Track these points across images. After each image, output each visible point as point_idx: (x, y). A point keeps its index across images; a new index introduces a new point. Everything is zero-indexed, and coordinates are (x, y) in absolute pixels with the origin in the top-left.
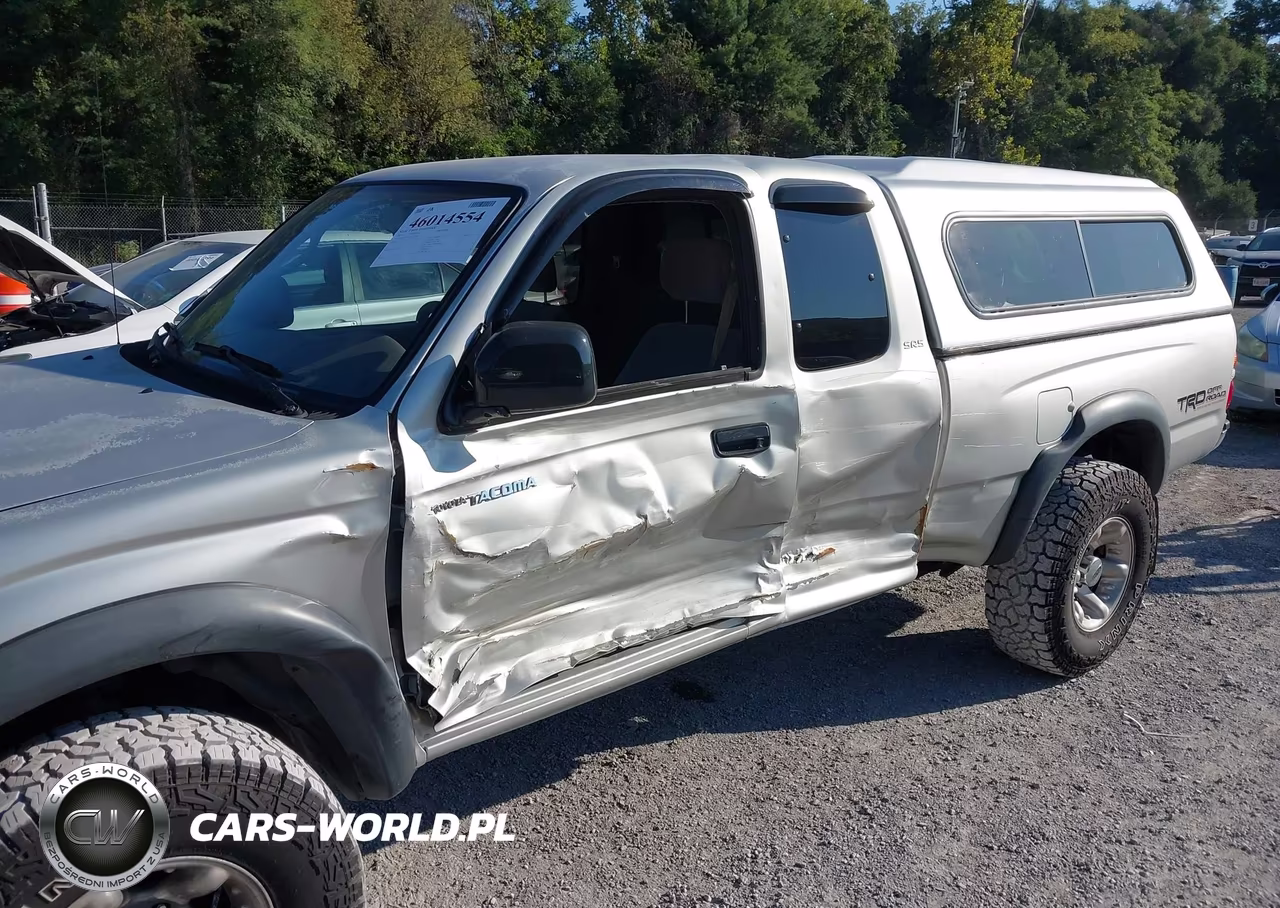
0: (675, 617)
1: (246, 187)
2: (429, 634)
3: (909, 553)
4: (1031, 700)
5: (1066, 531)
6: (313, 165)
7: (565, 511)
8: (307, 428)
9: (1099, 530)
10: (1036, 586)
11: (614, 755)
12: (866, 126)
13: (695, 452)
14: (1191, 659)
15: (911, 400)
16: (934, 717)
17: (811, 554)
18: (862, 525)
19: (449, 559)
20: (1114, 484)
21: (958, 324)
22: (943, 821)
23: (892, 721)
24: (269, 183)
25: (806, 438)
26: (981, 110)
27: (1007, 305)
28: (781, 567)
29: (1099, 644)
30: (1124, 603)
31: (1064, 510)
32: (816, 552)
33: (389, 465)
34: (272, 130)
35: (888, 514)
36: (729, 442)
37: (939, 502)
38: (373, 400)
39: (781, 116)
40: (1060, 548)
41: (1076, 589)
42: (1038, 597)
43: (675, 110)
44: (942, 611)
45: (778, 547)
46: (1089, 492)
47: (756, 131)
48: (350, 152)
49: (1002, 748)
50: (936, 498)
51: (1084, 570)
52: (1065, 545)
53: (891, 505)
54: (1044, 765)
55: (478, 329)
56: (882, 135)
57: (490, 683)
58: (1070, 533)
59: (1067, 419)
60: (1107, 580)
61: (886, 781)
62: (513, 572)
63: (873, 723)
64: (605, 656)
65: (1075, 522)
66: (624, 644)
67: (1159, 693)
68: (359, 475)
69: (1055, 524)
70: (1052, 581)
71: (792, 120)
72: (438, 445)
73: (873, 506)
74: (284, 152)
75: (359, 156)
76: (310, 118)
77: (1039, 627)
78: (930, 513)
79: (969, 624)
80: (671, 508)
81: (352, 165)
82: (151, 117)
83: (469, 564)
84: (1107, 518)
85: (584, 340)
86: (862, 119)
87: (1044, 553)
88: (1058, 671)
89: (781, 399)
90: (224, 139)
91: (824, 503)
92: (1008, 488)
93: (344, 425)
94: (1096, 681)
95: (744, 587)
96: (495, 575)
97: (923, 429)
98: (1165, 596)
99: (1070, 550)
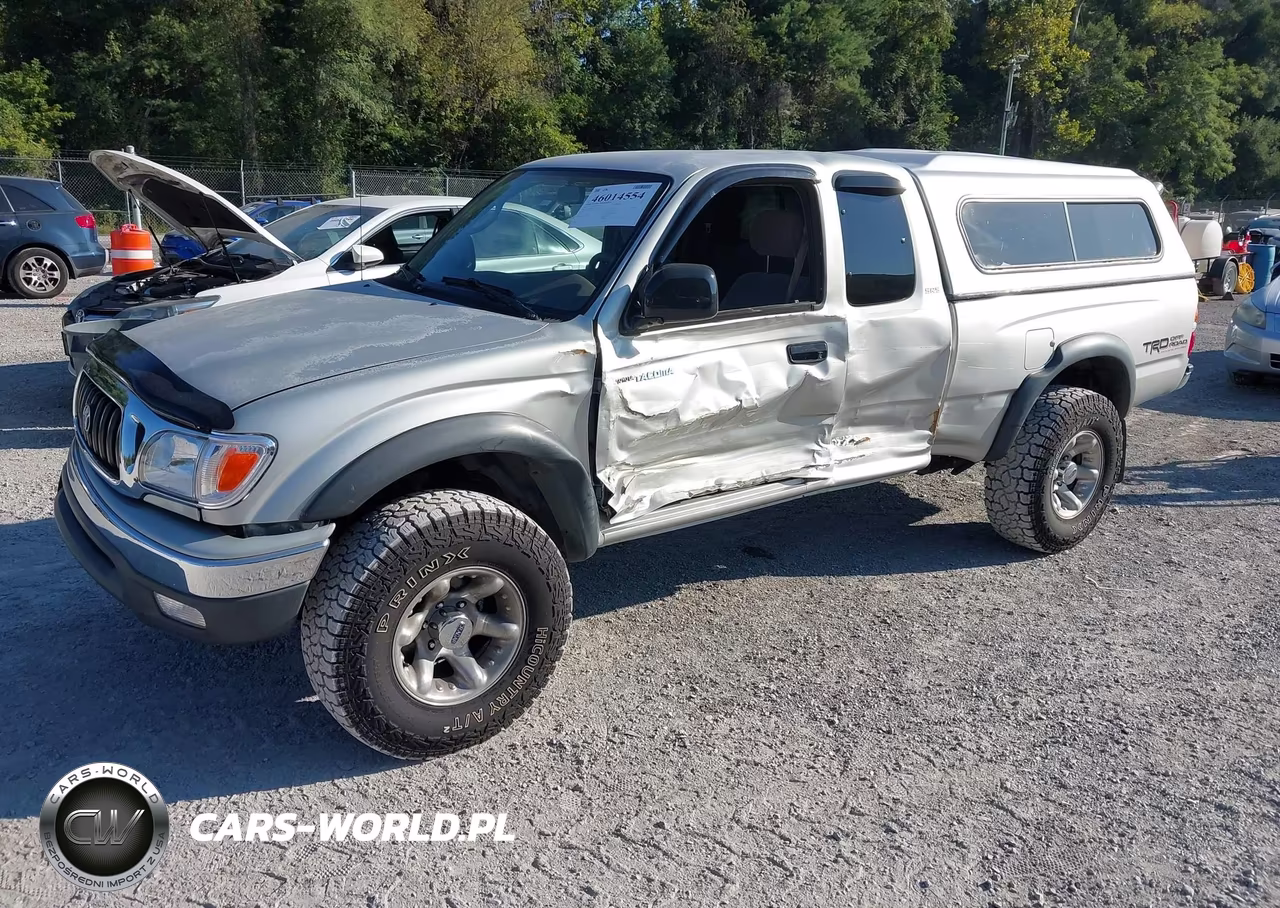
0: (756, 475)
1: (307, 151)
2: (609, 462)
3: (925, 445)
4: (1014, 567)
5: (1046, 437)
6: (370, 130)
7: (691, 393)
8: (545, 326)
9: (1074, 440)
10: (1022, 478)
11: (705, 585)
12: (918, 97)
13: (776, 359)
14: (1146, 546)
15: (930, 331)
16: (941, 574)
17: (852, 440)
18: (892, 422)
19: (624, 415)
20: (1086, 404)
21: (967, 277)
22: (941, 628)
23: (909, 574)
24: (329, 147)
25: (852, 353)
26: (1036, 83)
27: (1004, 265)
28: (831, 447)
29: (1074, 529)
30: (1095, 500)
31: (1047, 421)
32: (857, 440)
33: (593, 352)
34: (334, 96)
35: (910, 415)
36: (800, 354)
37: (948, 408)
38: (583, 310)
39: (832, 86)
40: (1041, 449)
41: (1056, 487)
42: (1024, 487)
43: (726, 80)
44: (954, 510)
45: (829, 432)
46: (1066, 409)
47: (807, 100)
48: (406, 118)
49: (990, 594)
50: (946, 405)
51: (1063, 472)
52: (1045, 448)
53: (913, 408)
54: (1019, 602)
55: (645, 269)
56: (935, 107)
57: (640, 500)
58: (1049, 439)
59: (1049, 352)
60: (1083, 482)
61: (901, 607)
62: (658, 429)
63: (894, 575)
64: (710, 494)
65: (1053, 430)
66: (723, 488)
67: (1115, 565)
68: (577, 356)
69: (1038, 432)
70: (1034, 475)
71: (844, 91)
72: (620, 342)
73: (898, 408)
74: (343, 117)
75: (415, 122)
76: (369, 83)
77: (1024, 510)
78: (941, 416)
79: (975, 519)
80: (758, 397)
81: (407, 129)
82: (217, 82)
83: (634, 419)
84: (1080, 430)
85: (713, 276)
86: (914, 90)
87: (1029, 453)
88: (1038, 547)
89: (836, 325)
90: (286, 104)
91: (864, 403)
92: (1002, 401)
93: (566, 326)
94: (1071, 558)
95: (806, 459)
96: (646, 429)
97: (938, 351)
98: (1138, 507)
99: (1049, 451)
